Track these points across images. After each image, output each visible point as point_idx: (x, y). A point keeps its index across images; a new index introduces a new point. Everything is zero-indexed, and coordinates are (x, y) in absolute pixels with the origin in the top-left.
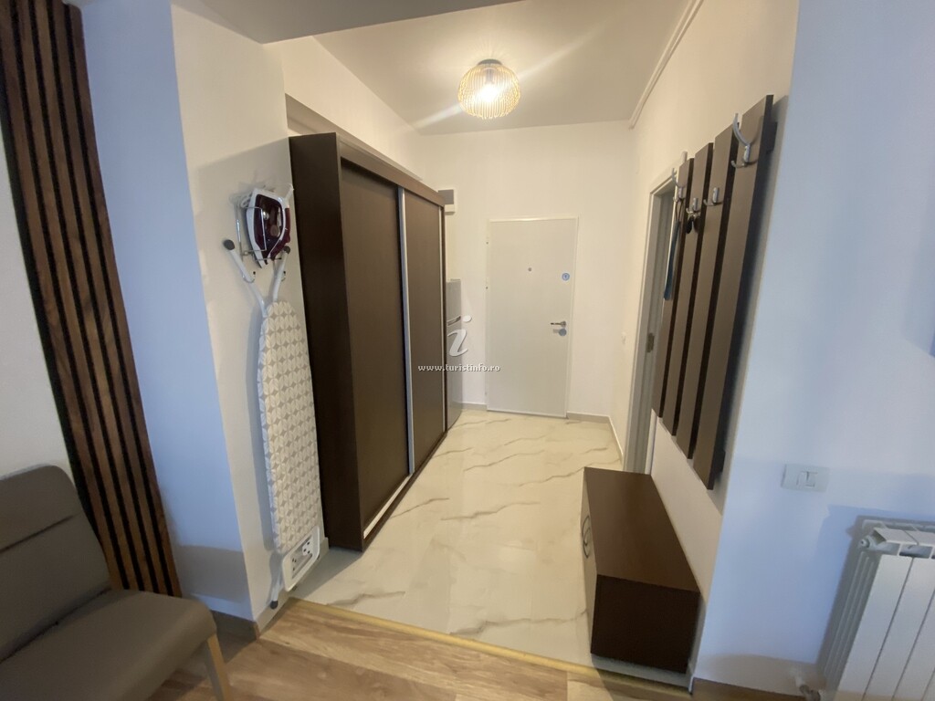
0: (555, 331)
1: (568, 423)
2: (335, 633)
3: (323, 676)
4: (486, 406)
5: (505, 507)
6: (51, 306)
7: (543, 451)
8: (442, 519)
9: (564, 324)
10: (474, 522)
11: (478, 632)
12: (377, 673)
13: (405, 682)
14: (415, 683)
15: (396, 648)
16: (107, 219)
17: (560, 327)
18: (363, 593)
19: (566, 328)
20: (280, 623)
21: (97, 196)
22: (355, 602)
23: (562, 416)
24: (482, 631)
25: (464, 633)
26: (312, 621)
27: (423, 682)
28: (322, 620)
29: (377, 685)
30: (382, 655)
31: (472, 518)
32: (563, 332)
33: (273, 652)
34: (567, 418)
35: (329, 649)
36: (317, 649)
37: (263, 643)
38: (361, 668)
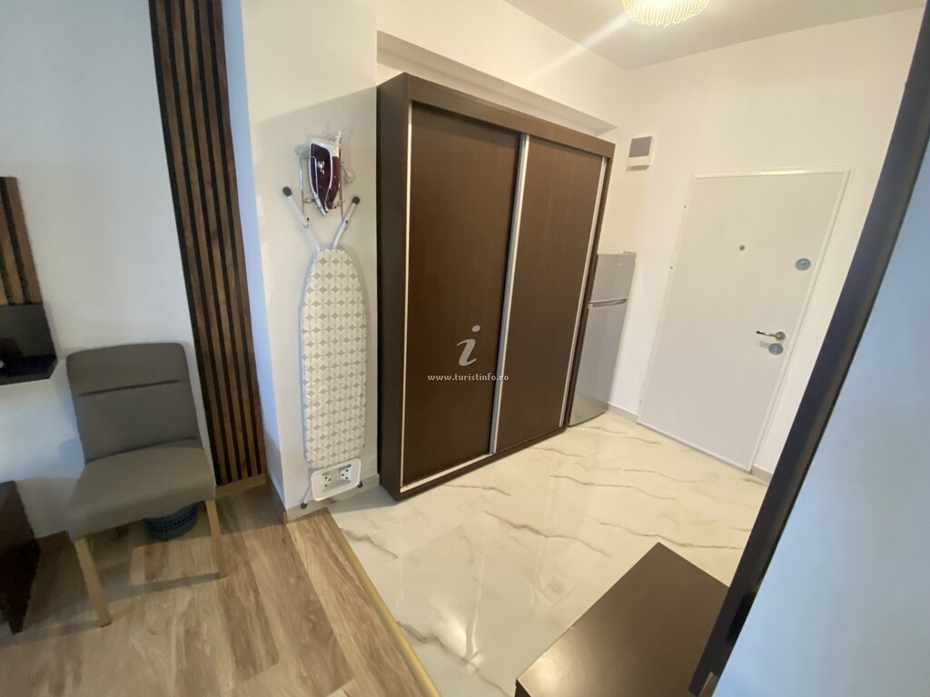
0: (763, 344)
1: (748, 480)
2: (325, 555)
3: (292, 581)
4: (637, 417)
5: (563, 536)
6: (188, 233)
7: (674, 499)
8: (486, 512)
9: (781, 336)
10: (514, 533)
11: (420, 640)
12: (321, 608)
13: (331, 632)
14: (335, 641)
15: (351, 599)
16: (235, 171)
17: (774, 341)
18: (370, 535)
19: (784, 344)
20: (305, 522)
21: (228, 152)
22: (359, 539)
23: (744, 467)
24: (425, 643)
25: (410, 631)
26: (321, 534)
27: (341, 645)
28: (328, 538)
29: (313, 617)
30: (337, 598)
31: (515, 527)
32: (776, 349)
33: (284, 541)
34: (751, 473)
35: (313, 565)
36: (307, 558)
37: (285, 529)
38: (315, 594)
